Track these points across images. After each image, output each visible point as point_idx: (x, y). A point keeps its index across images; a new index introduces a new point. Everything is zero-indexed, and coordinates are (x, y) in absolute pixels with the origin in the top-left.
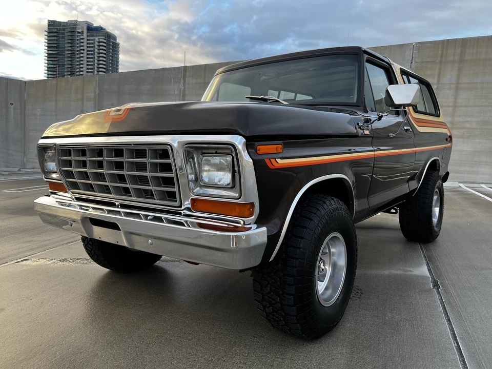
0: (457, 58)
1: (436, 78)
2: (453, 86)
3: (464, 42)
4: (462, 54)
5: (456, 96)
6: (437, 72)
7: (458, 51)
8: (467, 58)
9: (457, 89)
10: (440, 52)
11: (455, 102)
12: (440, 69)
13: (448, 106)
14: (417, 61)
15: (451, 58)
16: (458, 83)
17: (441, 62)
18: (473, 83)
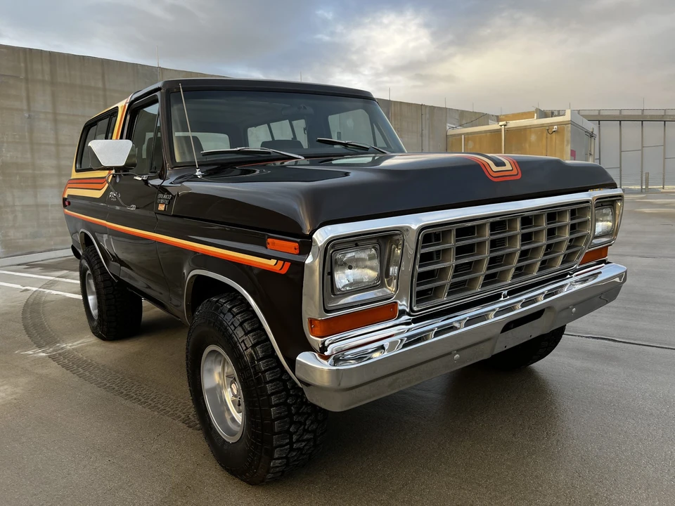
0: (47, 78)
1: (25, 102)
2: (50, 117)
3: (52, 57)
4: (53, 74)
5: (56, 131)
6: (24, 94)
7: (47, 68)
8: (60, 80)
9: (56, 121)
10: (22, 65)
11: (57, 139)
12: (27, 90)
13: (48, 144)
15: (40, 77)
16: (55, 114)
17: (27, 80)
18: (73, 115)
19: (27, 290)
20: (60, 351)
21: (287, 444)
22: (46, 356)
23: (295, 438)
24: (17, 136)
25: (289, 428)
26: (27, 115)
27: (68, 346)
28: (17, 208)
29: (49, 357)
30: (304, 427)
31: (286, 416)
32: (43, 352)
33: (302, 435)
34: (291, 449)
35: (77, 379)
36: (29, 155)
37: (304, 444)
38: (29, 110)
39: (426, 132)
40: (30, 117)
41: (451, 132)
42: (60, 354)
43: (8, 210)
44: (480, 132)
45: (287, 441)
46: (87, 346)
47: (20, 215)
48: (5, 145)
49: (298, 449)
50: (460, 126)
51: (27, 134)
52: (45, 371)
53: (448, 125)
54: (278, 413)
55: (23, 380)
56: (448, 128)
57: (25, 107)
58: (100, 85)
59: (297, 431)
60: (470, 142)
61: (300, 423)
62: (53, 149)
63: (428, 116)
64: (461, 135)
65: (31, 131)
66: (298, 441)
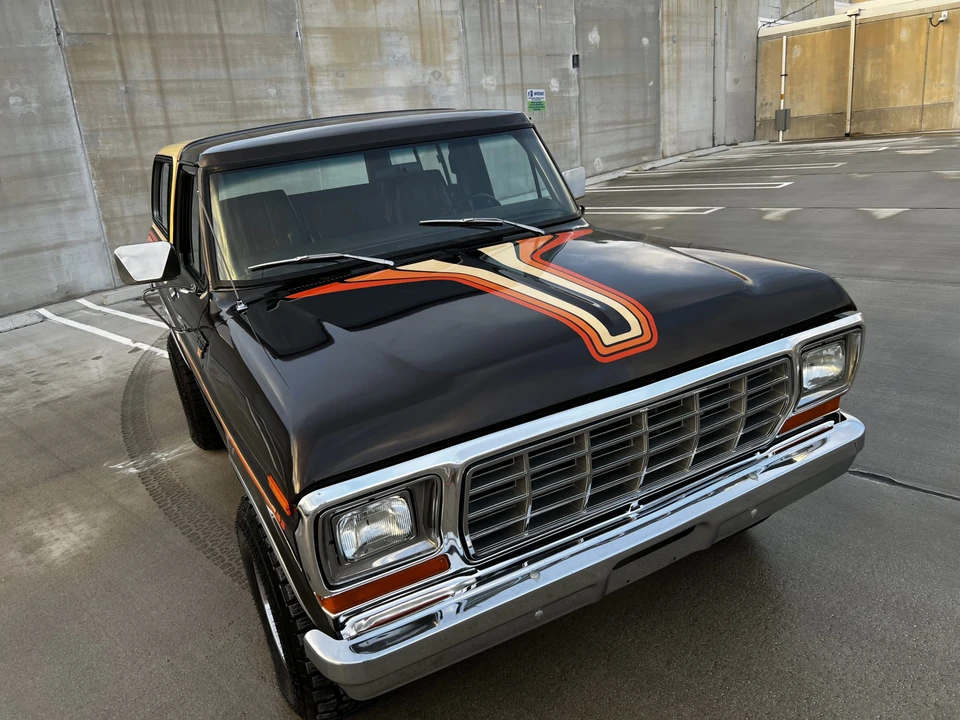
0: (143, 30)
1: (118, 69)
2: (154, 87)
4: (150, 22)
5: (164, 106)
6: (115, 57)
7: (141, 15)
8: (160, 30)
9: (162, 92)
10: (108, 15)
11: (167, 118)
12: (119, 51)
13: (157, 127)
14: (69, 30)
15: (133, 29)
16: (159, 82)
17: (116, 36)
18: (184, 81)
19: (137, 349)
20: (153, 466)
21: (332, 699)
22: (135, 475)
24: (114, 121)
26: (123, 88)
27: (164, 456)
28: (129, 220)
29: (139, 475)
32: (134, 466)
35: (161, 517)
36: (133, 146)
38: (125, 79)
39: (721, 38)
40: (126, 91)
41: (764, 32)
42: (152, 471)
43: (118, 223)
44: (815, 29)
46: (184, 458)
47: (132, 229)
48: (101, 134)
50: (782, 18)
51: (126, 116)
52: (128, 501)
53: (761, 19)
55: (103, 515)
56: (760, 24)
57: (120, 78)
58: (216, 30)
60: (796, 47)
62: (163, 132)
63: (725, 9)
64: (780, 36)
65: (132, 109)
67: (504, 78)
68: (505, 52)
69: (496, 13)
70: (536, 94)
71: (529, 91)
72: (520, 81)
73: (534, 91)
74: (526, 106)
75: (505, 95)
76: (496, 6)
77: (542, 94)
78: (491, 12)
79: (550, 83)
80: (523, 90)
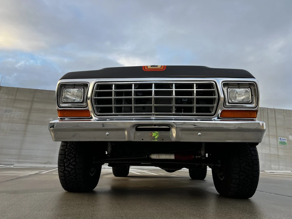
23: (66, 165)
25: (64, 160)
30: (70, 162)
31: (63, 155)
33: (69, 165)
34: (65, 170)
37: (70, 170)
45: (63, 165)
49: (68, 171)
54: (62, 153)
59: (67, 162)
61: (69, 160)
66: (67, 166)
67: (269, 133)
68: (269, 125)
69: (266, 114)
70: (282, 139)
71: (279, 138)
72: (275, 134)
73: (282, 138)
74: (278, 143)
75: (269, 138)
76: (266, 112)
77: (285, 140)
78: (264, 113)
79: (288, 137)
80: (277, 137)
